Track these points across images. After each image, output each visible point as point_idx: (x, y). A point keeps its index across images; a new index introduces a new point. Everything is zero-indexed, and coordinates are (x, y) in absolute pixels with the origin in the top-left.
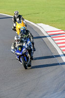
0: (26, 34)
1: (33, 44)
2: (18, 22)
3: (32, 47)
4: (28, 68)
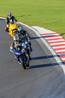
4: (27, 68)
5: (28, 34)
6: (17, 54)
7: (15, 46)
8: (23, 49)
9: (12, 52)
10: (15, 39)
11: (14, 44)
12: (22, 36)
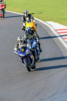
0: (31, 34)
1: (39, 44)
2: (28, 22)
3: (38, 48)
5: (36, 34)
6: (21, 55)
7: (20, 47)
8: (28, 50)
9: (17, 53)
10: (19, 40)
11: (18, 45)
12: (31, 37)
